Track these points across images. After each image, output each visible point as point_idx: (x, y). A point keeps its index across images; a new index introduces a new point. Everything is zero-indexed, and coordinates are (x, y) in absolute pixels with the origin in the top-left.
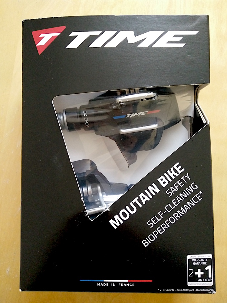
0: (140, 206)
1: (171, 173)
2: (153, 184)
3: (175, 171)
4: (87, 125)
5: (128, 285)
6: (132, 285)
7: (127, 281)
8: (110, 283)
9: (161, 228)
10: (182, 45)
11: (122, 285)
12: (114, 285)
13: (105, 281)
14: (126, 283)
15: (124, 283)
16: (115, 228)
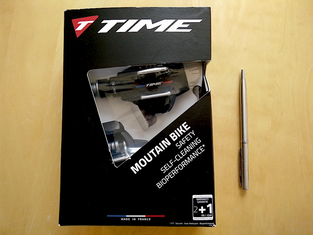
0: (155, 156)
1: (180, 130)
2: (166, 139)
3: (183, 129)
4: (115, 92)
5: (145, 219)
6: (148, 219)
7: (145, 216)
8: (131, 218)
9: (171, 173)
10: (189, 30)
11: (141, 219)
12: (135, 219)
13: (127, 216)
14: (144, 218)
15: (142, 218)
16: (135, 173)
